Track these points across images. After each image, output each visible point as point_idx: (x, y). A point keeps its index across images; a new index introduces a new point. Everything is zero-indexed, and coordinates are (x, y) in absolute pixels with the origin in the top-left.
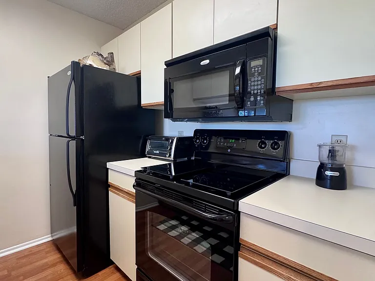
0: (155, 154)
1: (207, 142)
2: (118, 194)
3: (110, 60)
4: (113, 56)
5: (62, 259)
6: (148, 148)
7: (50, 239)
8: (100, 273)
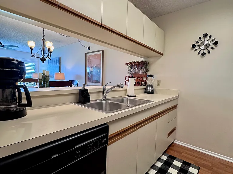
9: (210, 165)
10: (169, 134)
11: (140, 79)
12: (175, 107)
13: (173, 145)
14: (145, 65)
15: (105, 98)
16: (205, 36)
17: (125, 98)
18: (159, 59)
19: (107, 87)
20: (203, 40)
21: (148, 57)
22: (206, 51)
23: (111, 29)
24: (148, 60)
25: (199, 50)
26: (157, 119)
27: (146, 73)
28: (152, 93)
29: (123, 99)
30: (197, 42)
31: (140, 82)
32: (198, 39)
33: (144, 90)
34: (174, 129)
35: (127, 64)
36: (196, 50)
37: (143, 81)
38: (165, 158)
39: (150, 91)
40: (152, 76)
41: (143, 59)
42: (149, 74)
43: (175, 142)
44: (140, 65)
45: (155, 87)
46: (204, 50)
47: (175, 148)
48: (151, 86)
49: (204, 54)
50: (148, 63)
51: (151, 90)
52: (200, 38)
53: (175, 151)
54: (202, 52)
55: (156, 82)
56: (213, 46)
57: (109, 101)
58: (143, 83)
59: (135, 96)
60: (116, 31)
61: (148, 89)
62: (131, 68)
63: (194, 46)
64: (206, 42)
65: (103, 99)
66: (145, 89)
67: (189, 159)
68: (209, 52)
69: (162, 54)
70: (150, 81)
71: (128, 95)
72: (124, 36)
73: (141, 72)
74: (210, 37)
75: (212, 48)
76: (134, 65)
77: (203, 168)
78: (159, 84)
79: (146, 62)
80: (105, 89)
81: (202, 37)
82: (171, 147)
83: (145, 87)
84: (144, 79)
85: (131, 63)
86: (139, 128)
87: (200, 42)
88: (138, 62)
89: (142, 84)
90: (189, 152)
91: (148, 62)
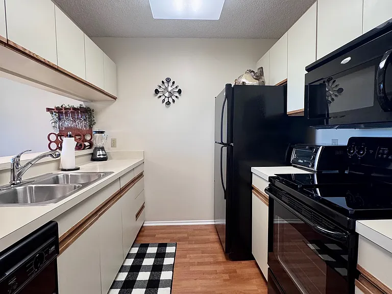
0: (300, 164)
1: (354, 152)
2: (258, 196)
3: (259, 75)
4: (263, 70)
5: (218, 240)
6: (293, 156)
7: (213, 223)
8: (243, 262)
9: (186, 235)
10: (137, 216)
11: (79, 139)
12: (141, 175)
13: (143, 229)
14: (87, 113)
15: (18, 182)
16: (168, 80)
17: (61, 174)
18: (110, 105)
19: (22, 158)
20: (166, 85)
21: (92, 101)
22: (171, 100)
23: (27, 52)
24: (92, 105)
25: (163, 98)
26: (121, 197)
27: (91, 128)
28: (105, 159)
29: (57, 177)
30: (160, 87)
31: (82, 143)
32: (160, 84)
33: (91, 156)
34: (143, 207)
35: (48, 110)
36: (160, 96)
37: (86, 141)
38: (135, 250)
39: (102, 157)
40: (102, 132)
41: (82, 103)
42: (95, 128)
43: (144, 225)
44: (78, 113)
45: (109, 149)
46: (168, 98)
47: (146, 233)
48: (102, 149)
49: (168, 103)
50: (93, 111)
51: (103, 155)
52: (163, 82)
53: (146, 236)
54: (166, 100)
55: (109, 141)
56: (177, 95)
57: (34, 186)
58: (87, 144)
59: (78, 169)
60: (37, 56)
61: (98, 154)
62: (60, 119)
63: (157, 91)
64: (170, 89)
65: (14, 184)
66: (92, 154)
67: (164, 238)
68: (174, 101)
69: (115, 98)
70: (98, 141)
71: (64, 168)
72: (54, 66)
73: (81, 125)
74: (174, 83)
75: (176, 97)
76: (66, 113)
77: (180, 243)
78: (114, 144)
79: (88, 108)
80: (18, 164)
81: (165, 81)
82: (141, 234)
83: (91, 151)
84: (88, 138)
85: (57, 108)
86: (100, 216)
87: (164, 87)
88: (74, 109)
89: (85, 146)
90: (163, 231)
91: (92, 108)
